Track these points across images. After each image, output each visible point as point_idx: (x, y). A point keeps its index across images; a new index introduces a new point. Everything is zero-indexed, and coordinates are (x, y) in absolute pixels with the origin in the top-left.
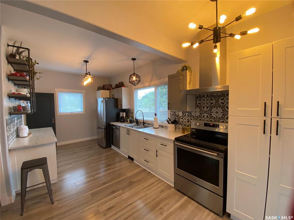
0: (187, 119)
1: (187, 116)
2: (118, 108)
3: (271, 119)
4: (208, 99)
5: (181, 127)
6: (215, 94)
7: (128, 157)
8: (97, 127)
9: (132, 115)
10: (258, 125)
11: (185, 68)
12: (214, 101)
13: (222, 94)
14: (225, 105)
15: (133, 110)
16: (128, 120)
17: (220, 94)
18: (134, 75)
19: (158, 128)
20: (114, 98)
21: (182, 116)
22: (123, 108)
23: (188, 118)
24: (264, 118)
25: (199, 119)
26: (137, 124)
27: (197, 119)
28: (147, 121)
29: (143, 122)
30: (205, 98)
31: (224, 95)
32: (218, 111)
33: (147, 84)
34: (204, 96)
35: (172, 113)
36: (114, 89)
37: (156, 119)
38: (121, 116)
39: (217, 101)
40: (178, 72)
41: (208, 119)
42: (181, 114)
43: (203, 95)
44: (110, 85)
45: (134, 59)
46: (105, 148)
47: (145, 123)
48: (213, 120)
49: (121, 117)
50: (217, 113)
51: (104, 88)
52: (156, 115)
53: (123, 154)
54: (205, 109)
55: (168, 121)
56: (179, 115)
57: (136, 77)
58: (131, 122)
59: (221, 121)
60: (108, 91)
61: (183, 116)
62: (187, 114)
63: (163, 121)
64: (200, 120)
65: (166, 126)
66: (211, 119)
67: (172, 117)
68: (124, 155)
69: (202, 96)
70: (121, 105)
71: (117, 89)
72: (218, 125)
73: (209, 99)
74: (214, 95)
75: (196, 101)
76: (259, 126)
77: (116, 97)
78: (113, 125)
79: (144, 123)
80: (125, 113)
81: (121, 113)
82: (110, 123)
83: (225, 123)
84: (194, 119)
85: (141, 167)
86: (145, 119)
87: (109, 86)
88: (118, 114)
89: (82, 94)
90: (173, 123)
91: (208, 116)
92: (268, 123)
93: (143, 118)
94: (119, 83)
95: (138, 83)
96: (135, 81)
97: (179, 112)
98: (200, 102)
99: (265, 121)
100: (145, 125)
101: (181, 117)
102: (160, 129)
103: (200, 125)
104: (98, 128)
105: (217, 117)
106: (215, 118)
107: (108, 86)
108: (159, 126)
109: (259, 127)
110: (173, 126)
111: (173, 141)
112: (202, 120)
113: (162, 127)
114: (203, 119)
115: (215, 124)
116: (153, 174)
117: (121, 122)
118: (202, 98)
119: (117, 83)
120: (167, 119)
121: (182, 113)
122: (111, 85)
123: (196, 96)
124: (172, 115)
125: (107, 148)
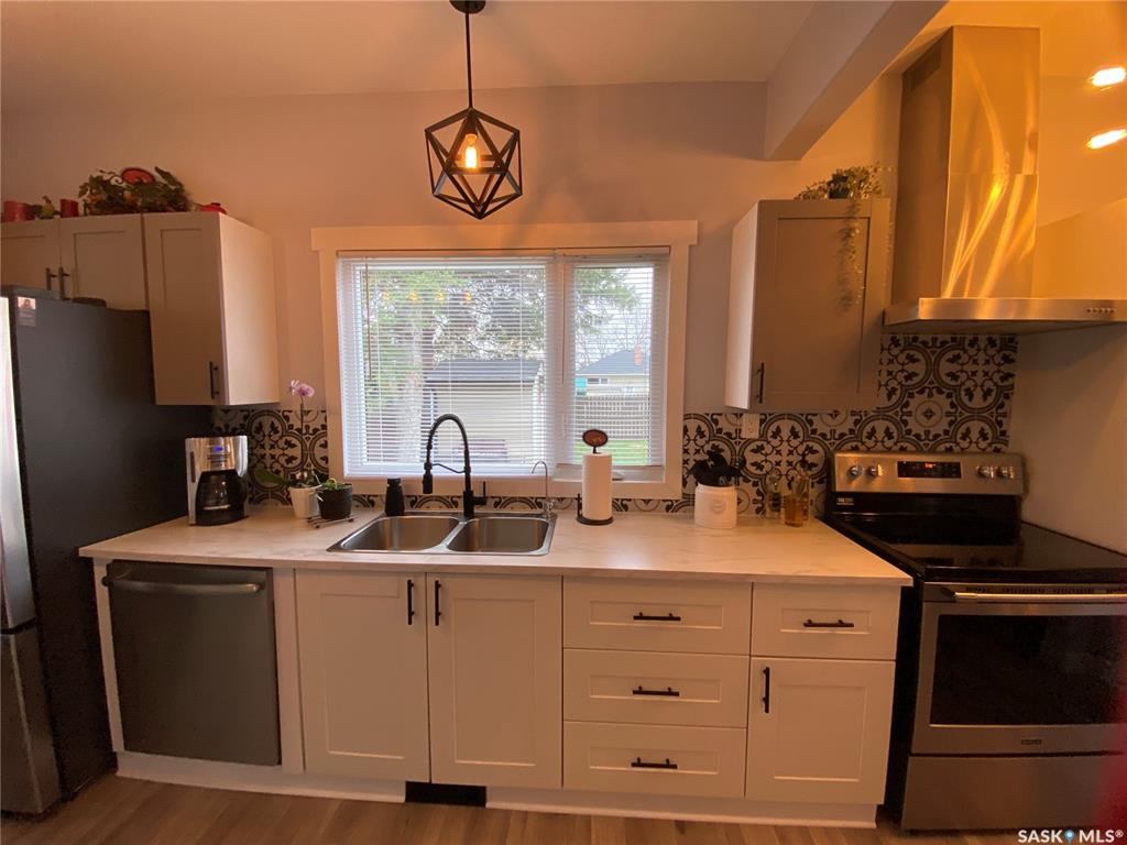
0: (785, 448)
1: (785, 434)
4: (896, 357)
6: (928, 338)
7: (402, 800)
13: (953, 340)
17: (948, 338)
23: (795, 442)
26: (390, 512)
35: (693, 425)
38: (205, 466)
39: (933, 368)
41: (889, 443)
42: (751, 428)
48: (910, 447)
49: (203, 475)
50: (929, 414)
52: (597, 438)
53: (324, 793)
56: (739, 431)
58: (335, 505)
62: (786, 425)
63: (622, 473)
64: (855, 449)
68: (353, 795)
72: (958, 465)
74: (922, 338)
79: (473, 501)
82: (84, 551)
93: (467, 470)
94: (135, 177)
97: (739, 416)
100: (477, 510)
101: (750, 441)
108: (614, 503)
113: (620, 505)
117: (205, 519)
121: (762, 421)
124: (692, 433)
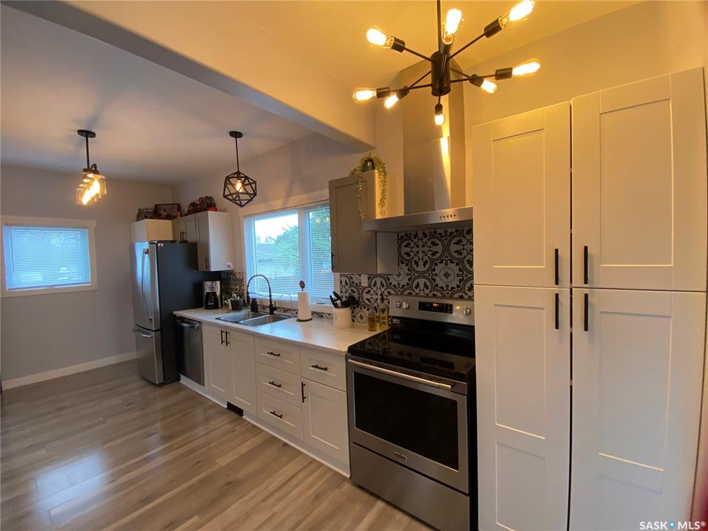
0: (379, 292)
1: (379, 285)
2: (198, 270)
3: (571, 290)
4: (426, 243)
5: (366, 313)
6: (442, 231)
7: (226, 407)
8: (133, 326)
9: (240, 286)
10: (542, 307)
11: (369, 164)
12: (439, 248)
13: (457, 231)
14: (465, 257)
15: (243, 273)
16: (229, 302)
17: (453, 230)
18: (239, 178)
19: (311, 319)
20: (187, 242)
21: (366, 285)
22: (213, 268)
23: (383, 289)
24: (556, 289)
25: (406, 292)
26: (252, 310)
27: (402, 294)
28: (281, 302)
29: (271, 305)
30: (419, 240)
31: (462, 231)
32: (450, 272)
33: (278, 203)
34: (416, 236)
35: (344, 279)
36: (187, 215)
37: (303, 297)
38: (207, 290)
39: (446, 248)
40: (353, 173)
41: (427, 291)
42: (364, 281)
43: (414, 233)
44: (176, 207)
45: (236, 135)
46: (161, 385)
47: (276, 309)
48: (439, 294)
49: (208, 293)
50: (447, 275)
51: (156, 213)
52: (302, 285)
53: (212, 400)
54: (421, 268)
55: (333, 301)
56: (360, 283)
57: (244, 185)
58: (236, 307)
59: (456, 295)
60: (169, 222)
61: (369, 286)
62: (378, 280)
63: (323, 301)
64: (410, 294)
65: (329, 314)
66: (435, 293)
67: (344, 290)
68: (218, 402)
69: (413, 236)
70: (207, 260)
71: (194, 215)
72: (451, 306)
73: (429, 243)
74: (438, 231)
75: (399, 247)
76: (543, 309)
77: (191, 238)
78: (183, 319)
79: (272, 309)
80: (218, 283)
81: (208, 284)
82: (175, 313)
83: (466, 300)
84: (396, 294)
85: (263, 431)
86: (275, 296)
87: (172, 208)
88: (199, 287)
89: (86, 230)
90: (345, 305)
91: (428, 283)
92: (564, 300)
93: (270, 296)
94: (202, 200)
95: (249, 201)
96: (240, 195)
97: (360, 275)
98: (408, 250)
99: (557, 295)
100: (275, 312)
101: (365, 288)
102: (316, 321)
103: (409, 307)
104: (139, 330)
105: (447, 286)
106: (442, 288)
107: (170, 207)
108: (313, 313)
109: (544, 312)
110: (346, 312)
111: (344, 354)
112: (414, 293)
113: (320, 315)
114: (417, 291)
115: (442, 304)
116: (295, 449)
117: (208, 308)
118: (412, 241)
119: (195, 198)
120: (331, 296)
121: (369, 278)
122: (179, 205)
123: (398, 236)
124: (344, 283)
125: (165, 386)
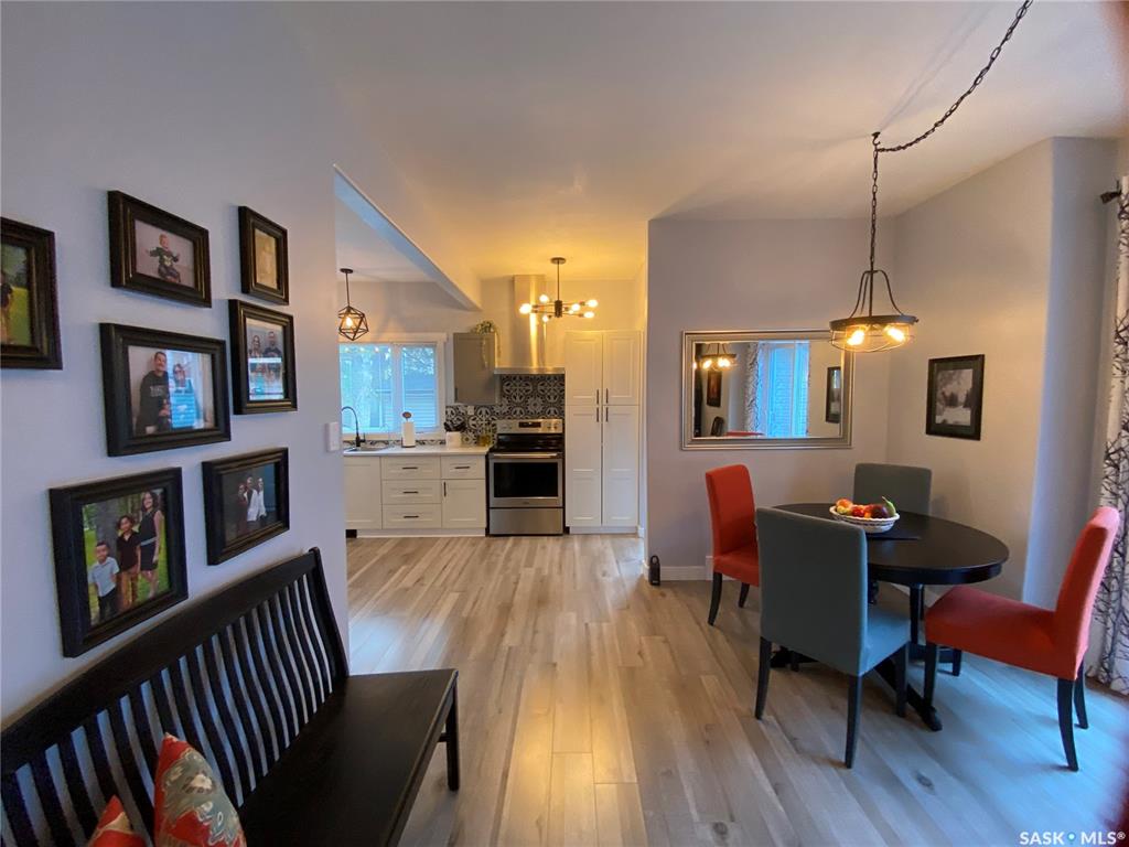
0: (484, 419)
1: (484, 413)
3: (602, 406)
5: (472, 436)
12: (530, 388)
13: (542, 377)
23: (488, 416)
27: (503, 419)
28: (369, 435)
31: (561, 378)
35: (449, 410)
37: (408, 426)
39: (535, 388)
40: (474, 331)
41: (521, 416)
42: (471, 411)
45: (347, 271)
48: (531, 417)
50: (535, 405)
52: (407, 416)
55: (447, 427)
56: (466, 412)
61: (475, 414)
62: (484, 410)
64: (510, 418)
66: (528, 416)
67: (450, 418)
72: (540, 423)
73: (523, 384)
75: (502, 386)
79: (359, 441)
84: (499, 419)
86: (362, 430)
90: (455, 429)
91: (523, 411)
92: (600, 410)
93: (357, 431)
97: (466, 406)
98: (508, 388)
99: (598, 408)
101: (471, 416)
105: (535, 412)
106: (532, 413)
109: (594, 416)
115: (533, 423)
116: (433, 538)
120: (444, 423)
121: (475, 408)
123: (501, 377)
124: (449, 413)
